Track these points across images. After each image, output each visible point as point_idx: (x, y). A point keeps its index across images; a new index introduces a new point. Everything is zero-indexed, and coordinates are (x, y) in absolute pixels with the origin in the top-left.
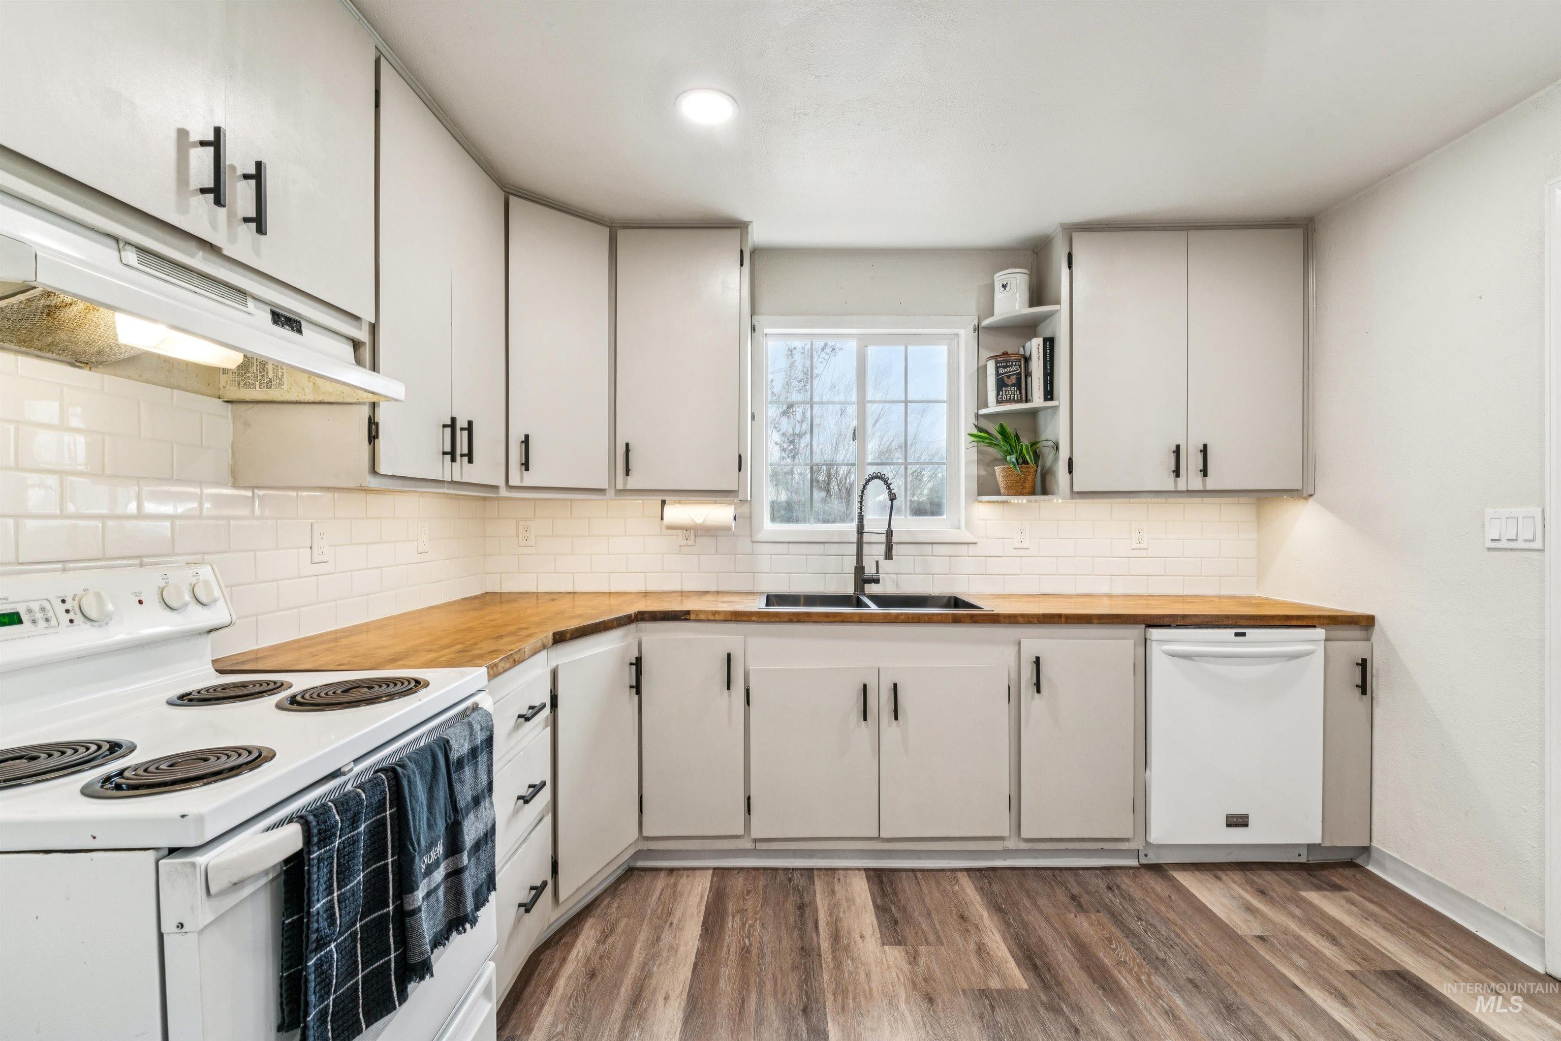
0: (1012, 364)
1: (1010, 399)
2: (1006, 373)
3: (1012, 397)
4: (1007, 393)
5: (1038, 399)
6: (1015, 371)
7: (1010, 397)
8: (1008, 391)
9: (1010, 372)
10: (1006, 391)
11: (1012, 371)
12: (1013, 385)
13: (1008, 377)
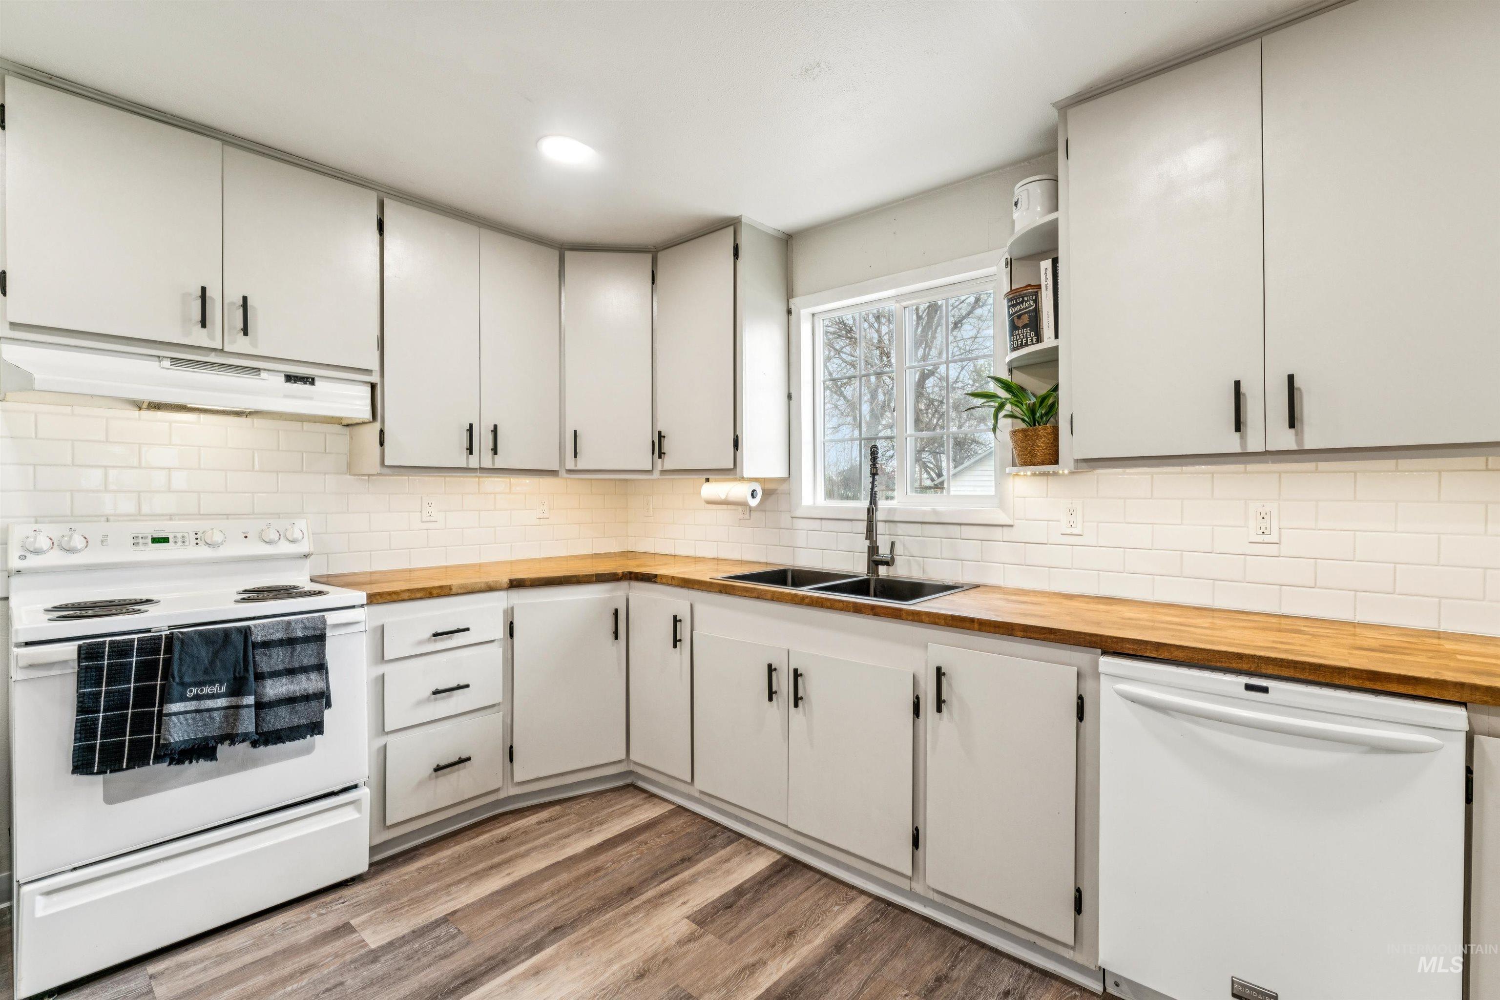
0: (1023, 299)
1: (1022, 344)
2: (1017, 312)
3: (1024, 342)
4: (1018, 337)
5: (1048, 340)
6: (1026, 308)
7: (1022, 341)
8: (1019, 334)
9: (1020, 310)
10: (1016, 336)
11: (1024, 309)
12: (1025, 326)
13: (1019, 317)
